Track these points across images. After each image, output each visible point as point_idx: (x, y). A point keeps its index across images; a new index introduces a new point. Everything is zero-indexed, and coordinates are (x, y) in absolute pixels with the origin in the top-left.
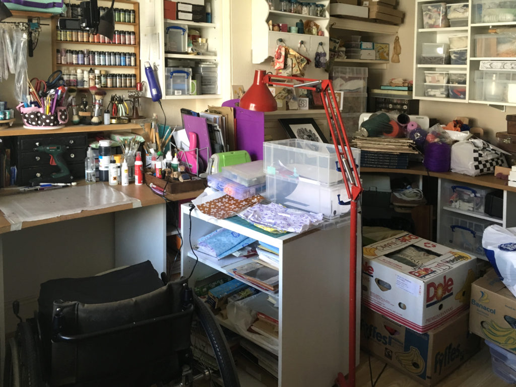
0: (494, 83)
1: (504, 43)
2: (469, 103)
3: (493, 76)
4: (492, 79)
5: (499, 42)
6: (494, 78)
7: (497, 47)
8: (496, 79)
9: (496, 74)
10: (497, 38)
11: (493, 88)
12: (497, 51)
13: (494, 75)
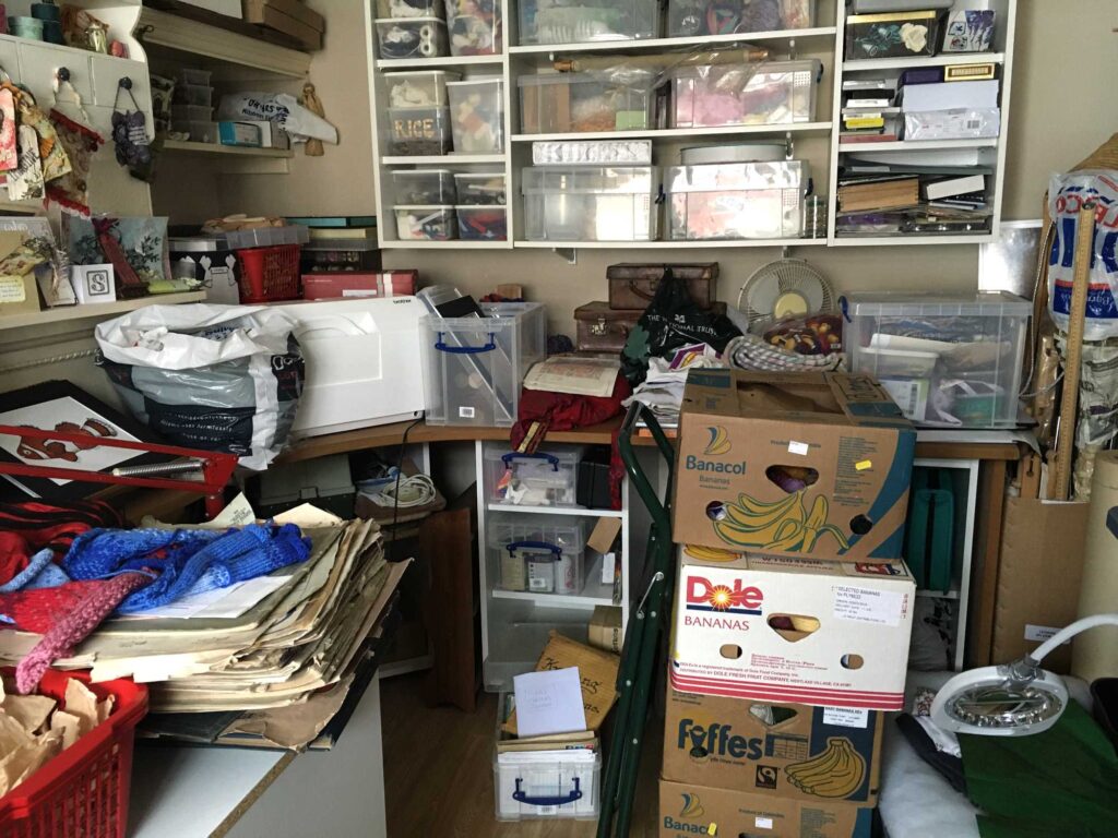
0: (563, 197)
1: (586, 97)
3: (560, 179)
4: (558, 187)
5: (576, 94)
6: (563, 186)
7: (571, 107)
8: (568, 186)
9: (567, 174)
10: (571, 85)
11: (559, 207)
12: (571, 119)
13: (563, 178)
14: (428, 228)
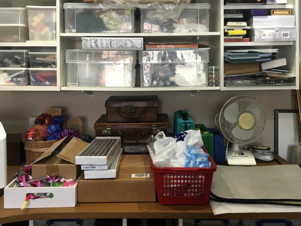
0: (87, 65)
2: (61, 91)
3: (86, 56)
4: (85, 60)
6: (88, 59)
8: (90, 59)
9: (90, 53)
13: (88, 55)
14: (15, 79)
